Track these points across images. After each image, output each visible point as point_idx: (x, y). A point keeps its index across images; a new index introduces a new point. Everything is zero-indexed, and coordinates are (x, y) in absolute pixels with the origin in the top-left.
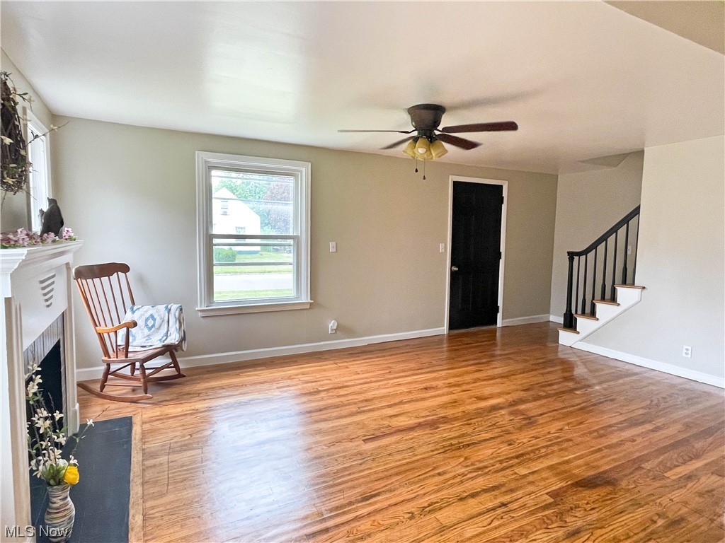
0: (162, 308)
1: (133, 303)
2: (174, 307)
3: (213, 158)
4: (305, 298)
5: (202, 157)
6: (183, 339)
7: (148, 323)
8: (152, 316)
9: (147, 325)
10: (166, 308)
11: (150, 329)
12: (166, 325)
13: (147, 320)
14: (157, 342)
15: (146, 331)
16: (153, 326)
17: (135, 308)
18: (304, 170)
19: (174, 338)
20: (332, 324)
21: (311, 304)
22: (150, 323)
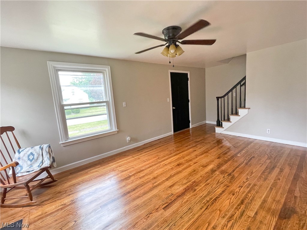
0: (37, 148)
1: (20, 147)
2: (45, 146)
4: (115, 129)
7: (30, 157)
8: (32, 154)
9: (29, 159)
10: (40, 147)
11: (31, 161)
12: (41, 157)
13: (29, 156)
14: (36, 168)
15: (29, 162)
16: (33, 159)
17: (20, 150)
18: (107, 70)
19: (47, 163)
20: (128, 138)
22: (31, 157)
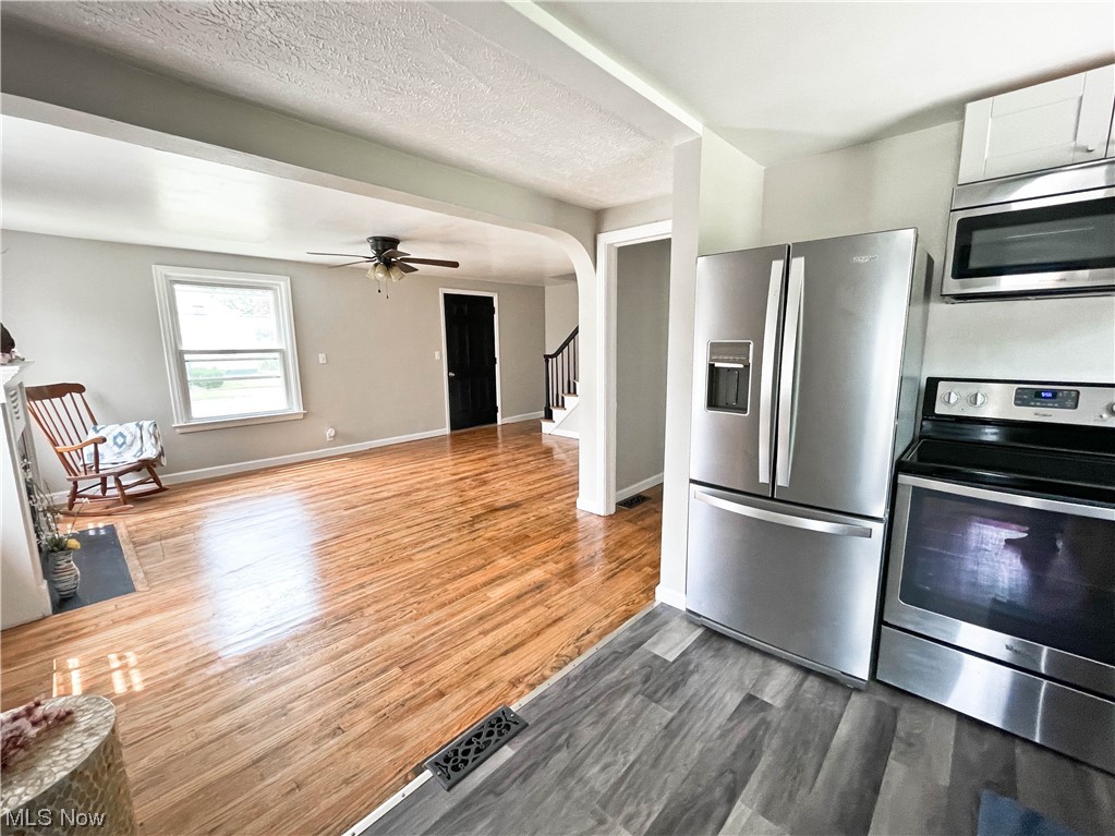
0: (132, 426)
1: (95, 423)
2: (146, 424)
3: (176, 273)
4: (297, 408)
5: (160, 272)
6: (161, 454)
7: (118, 440)
8: (121, 434)
9: (116, 443)
10: (137, 425)
11: (120, 446)
12: (139, 441)
13: (115, 438)
14: (131, 458)
15: (116, 449)
16: (124, 443)
17: (98, 428)
18: (283, 284)
19: (150, 452)
20: (330, 432)
21: (304, 414)
22: (120, 440)
